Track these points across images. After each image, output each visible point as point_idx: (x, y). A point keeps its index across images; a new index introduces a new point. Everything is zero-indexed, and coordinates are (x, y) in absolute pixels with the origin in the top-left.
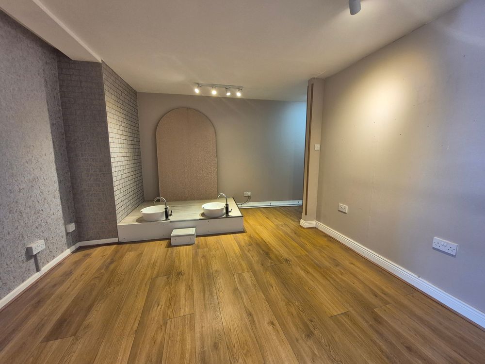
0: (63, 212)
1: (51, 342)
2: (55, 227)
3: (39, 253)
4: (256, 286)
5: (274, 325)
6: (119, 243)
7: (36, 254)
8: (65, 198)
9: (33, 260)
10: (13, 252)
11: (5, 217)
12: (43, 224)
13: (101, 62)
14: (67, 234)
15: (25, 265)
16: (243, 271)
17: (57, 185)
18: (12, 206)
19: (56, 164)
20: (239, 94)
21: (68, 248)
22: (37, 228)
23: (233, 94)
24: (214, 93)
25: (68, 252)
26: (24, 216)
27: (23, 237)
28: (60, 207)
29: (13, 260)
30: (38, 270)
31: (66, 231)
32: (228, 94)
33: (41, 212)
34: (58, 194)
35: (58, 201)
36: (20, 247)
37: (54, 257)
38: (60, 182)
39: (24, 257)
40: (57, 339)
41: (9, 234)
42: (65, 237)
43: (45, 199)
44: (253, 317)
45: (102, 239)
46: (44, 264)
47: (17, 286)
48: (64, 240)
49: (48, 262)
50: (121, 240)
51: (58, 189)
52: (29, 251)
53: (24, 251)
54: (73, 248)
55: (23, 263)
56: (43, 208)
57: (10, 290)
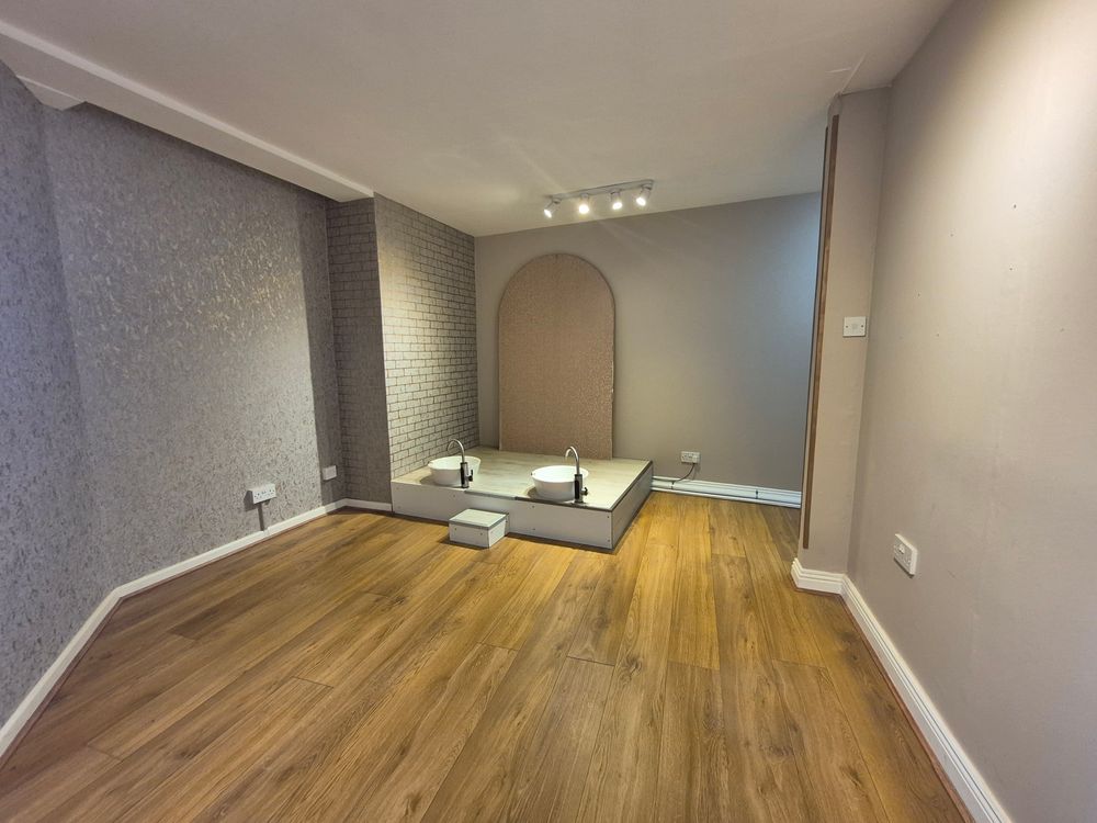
0: (319, 447)
1: (175, 636)
2: (300, 469)
3: (267, 501)
4: (486, 693)
5: (414, 810)
6: (392, 514)
7: (260, 503)
8: (324, 424)
9: (256, 511)
10: (224, 493)
11: (215, 442)
12: (280, 461)
13: (372, 195)
14: (324, 482)
15: (241, 515)
16: (503, 645)
17: (311, 404)
18: (230, 428)
19: (312, 371)
20: (641, 201)
21: (323, 505)
22: (269, 464)
23: (629, 203)
24: (584, 209)
25: (321, 510)
26: (248, 444)
27: (242, 474)
28: (313, 439)
29: (223, 504)
30: (262, 529)
31: (322, 476)
32: (617, 206)
33: (278, 441)
34: (311, 418)
35: (312, 427)
36: (236, 488)
37: (294, 514)
38: (316, 399)
39: (241, 504)
40: (181, 634)
41: (220, 466)
42: (319, 486)
43: (287, 423)
44: (401, 759)
45: (372, 500)
46: (274, 521)
47: (226, 542)
48: (318, 490)
49: (283, 519)
50: (396, 510)
51: (313, 409)
52: (249, 496)
53: (242, 496)
54: (332, 507)
55: (240, 512)
56: (282, 437)
57: (213, 546)
